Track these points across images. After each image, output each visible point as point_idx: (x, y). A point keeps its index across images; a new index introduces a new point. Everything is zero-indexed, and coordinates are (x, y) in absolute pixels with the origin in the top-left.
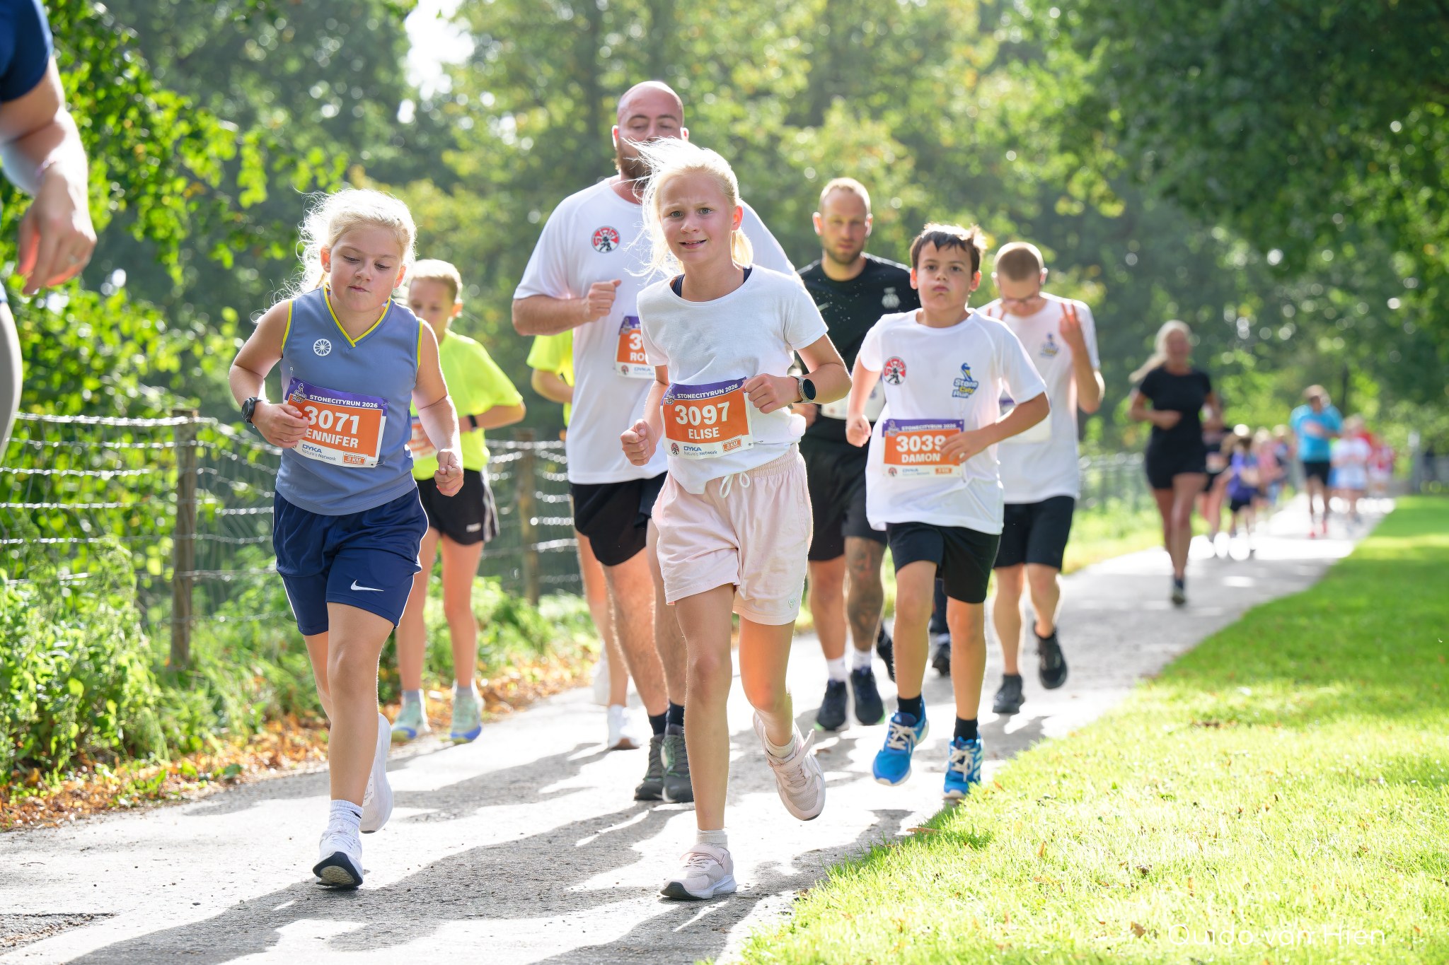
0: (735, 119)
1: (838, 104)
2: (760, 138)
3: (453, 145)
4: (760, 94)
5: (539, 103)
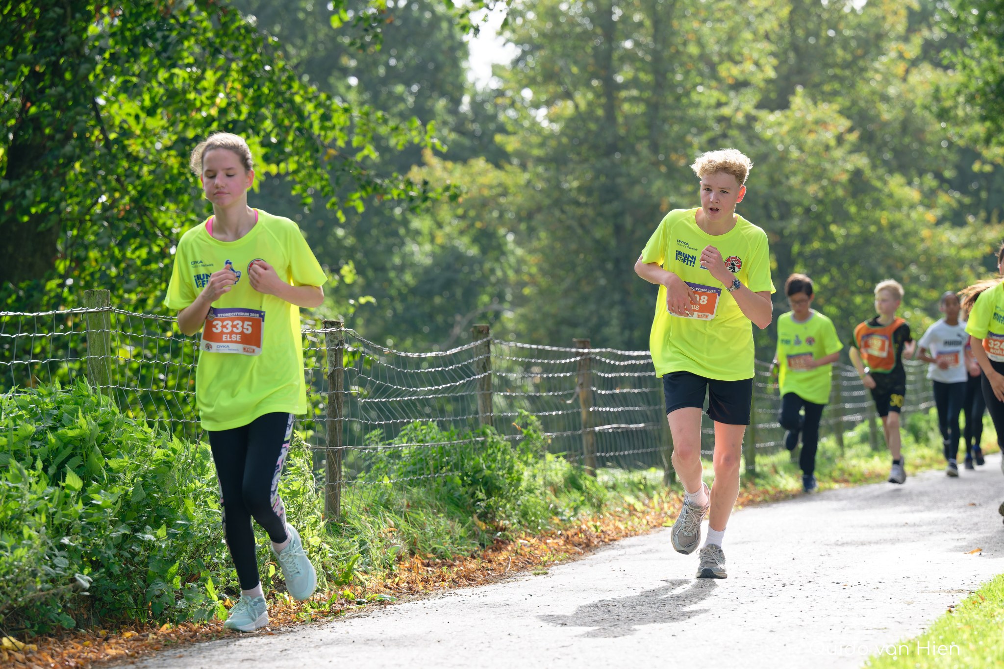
0: (719, 105)
1: (799, 89)
2: (740, 118)
3: (502, 129)
4: (740, 85)
5: (568, 95)
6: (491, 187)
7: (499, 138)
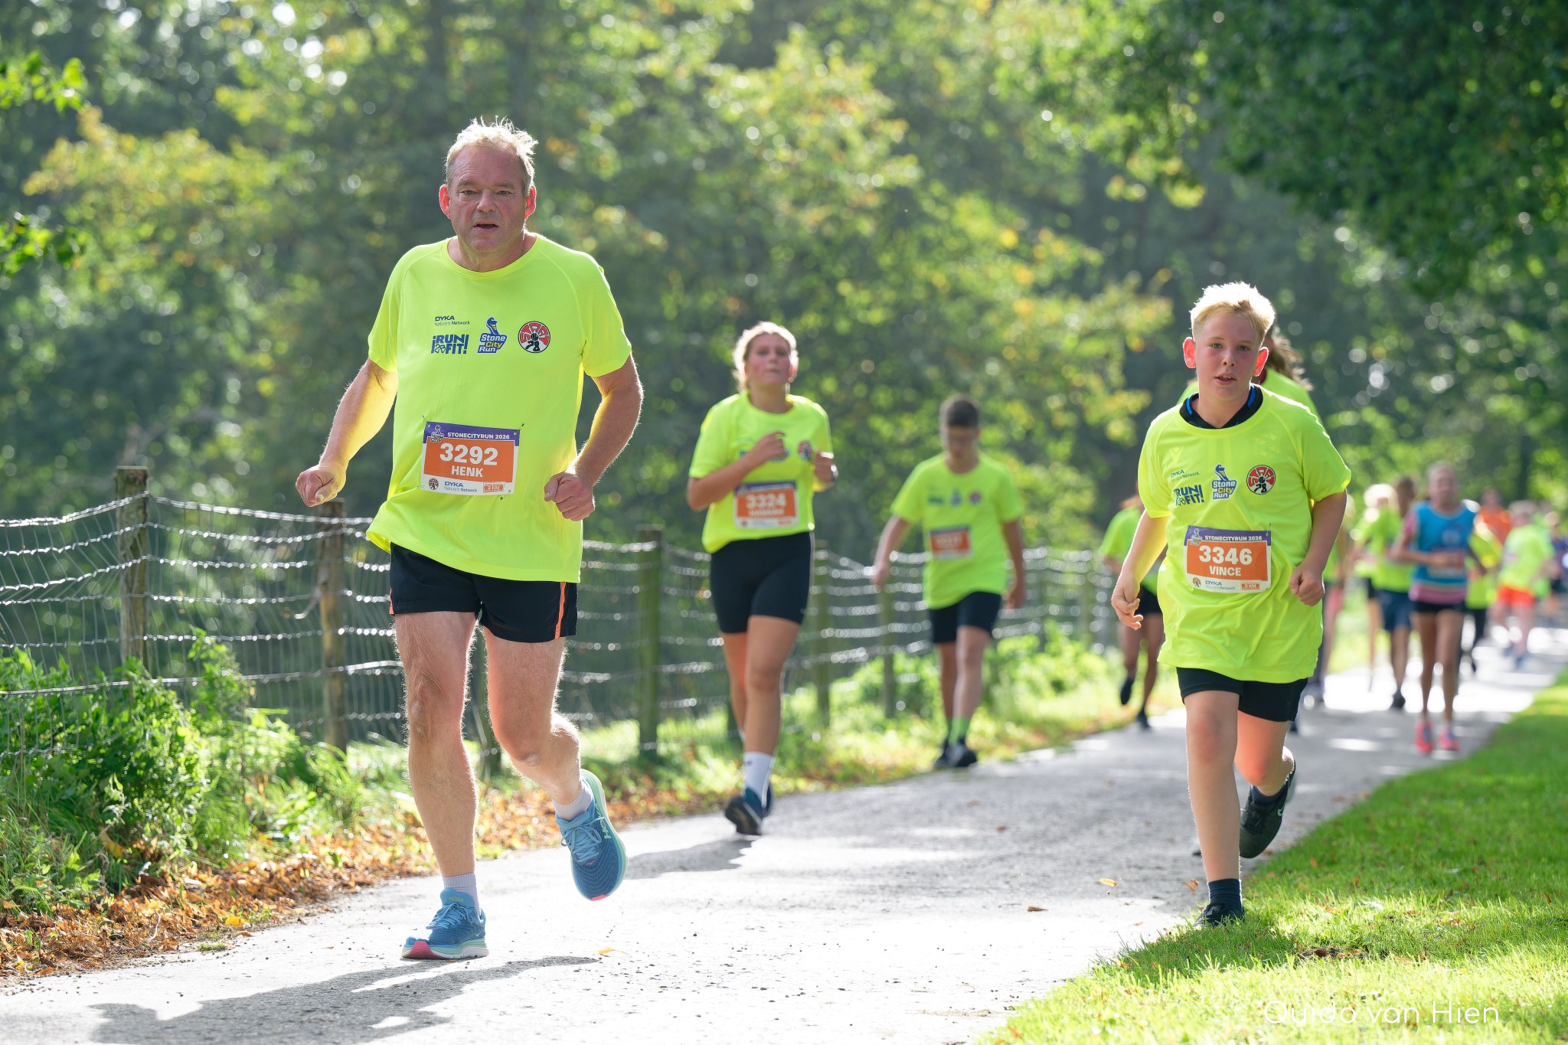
1: (797, 33)
2: (682, 80)
3: (231, 79)
4: (683, 17)
5: (358, 21)
6: (205, 187)
7: (225, 96)
